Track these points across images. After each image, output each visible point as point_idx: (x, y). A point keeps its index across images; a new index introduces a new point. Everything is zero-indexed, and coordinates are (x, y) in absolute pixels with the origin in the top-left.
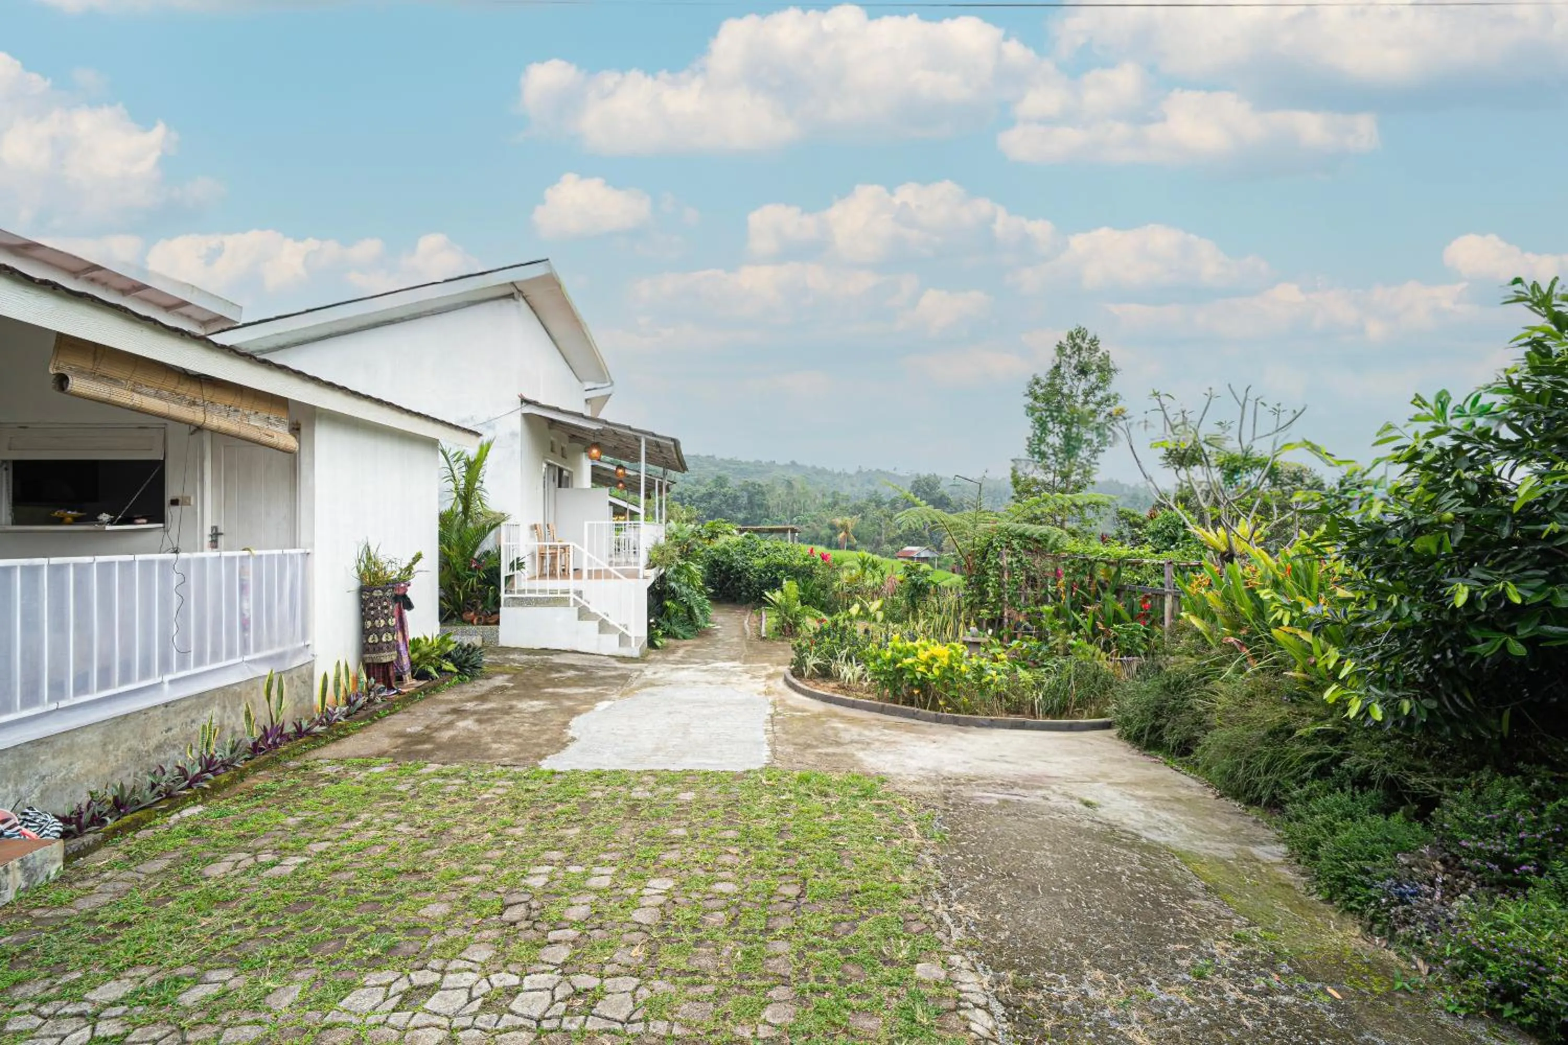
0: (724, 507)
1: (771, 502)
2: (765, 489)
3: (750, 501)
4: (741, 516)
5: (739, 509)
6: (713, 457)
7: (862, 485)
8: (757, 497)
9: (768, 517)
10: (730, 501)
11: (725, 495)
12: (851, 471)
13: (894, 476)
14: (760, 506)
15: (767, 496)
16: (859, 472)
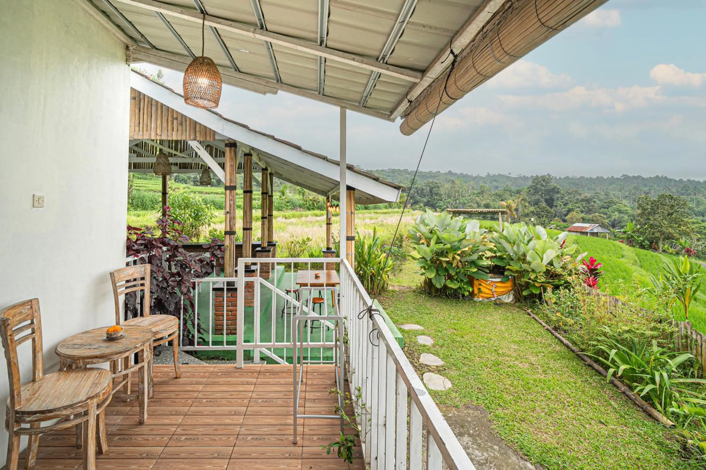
0: (416, 195)
1: (442, 191)
2: (439, 185)
3: (431, 192)
4: (425, 200)
5: (425, 196)
6: (407, 170)
7: (491, 182)
8: (435, 189)
9: (441, 200)
10: (420, 192)
11: (416, 189)
12: (484, 175)
13: (510, 177)
14: (436, 194)
15: (441, 189)
16: (488, 175)
